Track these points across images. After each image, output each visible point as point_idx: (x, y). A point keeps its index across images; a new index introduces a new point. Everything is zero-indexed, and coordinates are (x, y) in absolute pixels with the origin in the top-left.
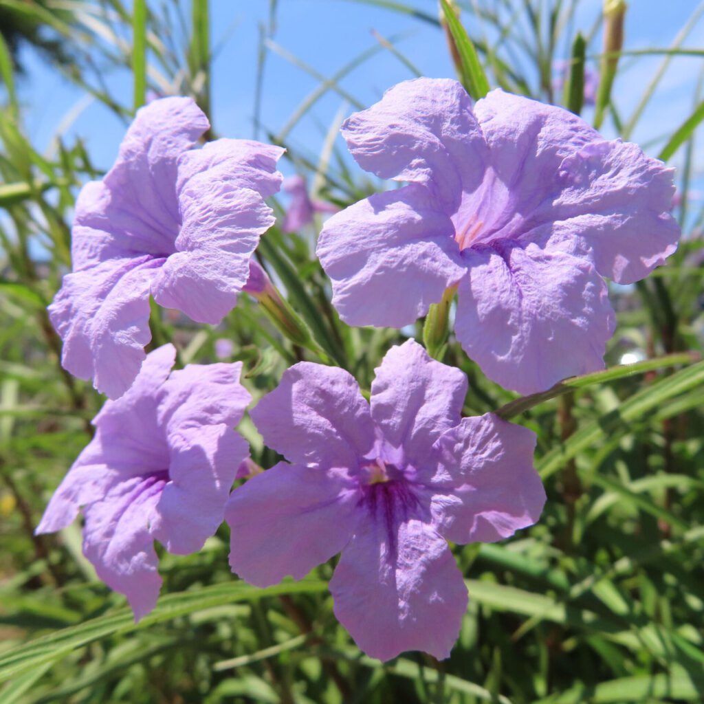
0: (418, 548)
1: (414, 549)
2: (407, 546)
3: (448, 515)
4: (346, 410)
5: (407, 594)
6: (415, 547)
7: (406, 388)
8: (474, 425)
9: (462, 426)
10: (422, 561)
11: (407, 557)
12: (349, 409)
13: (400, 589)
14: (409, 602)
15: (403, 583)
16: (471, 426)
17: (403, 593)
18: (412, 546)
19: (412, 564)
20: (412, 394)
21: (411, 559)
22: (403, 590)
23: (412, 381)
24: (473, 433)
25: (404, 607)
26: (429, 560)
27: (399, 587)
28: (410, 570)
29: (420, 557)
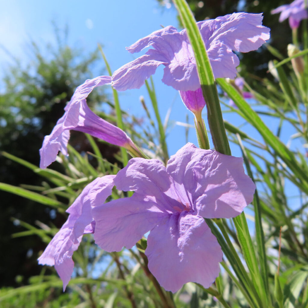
0: (188, 224)
1: (186, 225)
2: (183, 225)
3: (203, 205)
4: (153, 169)
5: (183, 248)
6: (187, 224)
7: (181, 156)
8: (209, 158)
9: (204, 160)
10: (190, 230)
11: (183, 230)
12: (155, 169)
13: (179, 246)
14: (184, 252)
15: (180, 242)
16: (208, 159)
17: (180, 247)
18: (185, 224)
19: (185, 232)
20: (184, 158)
21: (185, 230)
22: (180, 246)
23: (185, 153)
24: (209, 161)
25: (181, 255)
26: (194, 229)
27: (179, 245)
28: (184, 235)
29: (189, 228)
